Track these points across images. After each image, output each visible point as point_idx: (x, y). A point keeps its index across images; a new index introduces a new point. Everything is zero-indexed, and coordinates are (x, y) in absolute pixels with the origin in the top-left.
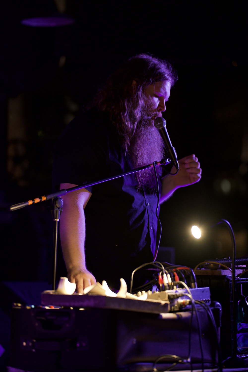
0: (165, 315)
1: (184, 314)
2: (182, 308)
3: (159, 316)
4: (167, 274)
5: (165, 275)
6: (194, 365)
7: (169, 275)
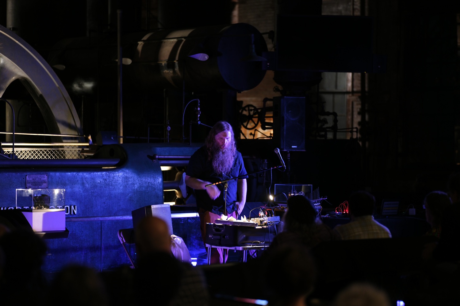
0: (257, 227)
1: (265, 227)
2: (266, 224)
3: (255, 228)
4: (262, 212)
5: (261, 212)
6: (265, 244)
7: (263, 212)
